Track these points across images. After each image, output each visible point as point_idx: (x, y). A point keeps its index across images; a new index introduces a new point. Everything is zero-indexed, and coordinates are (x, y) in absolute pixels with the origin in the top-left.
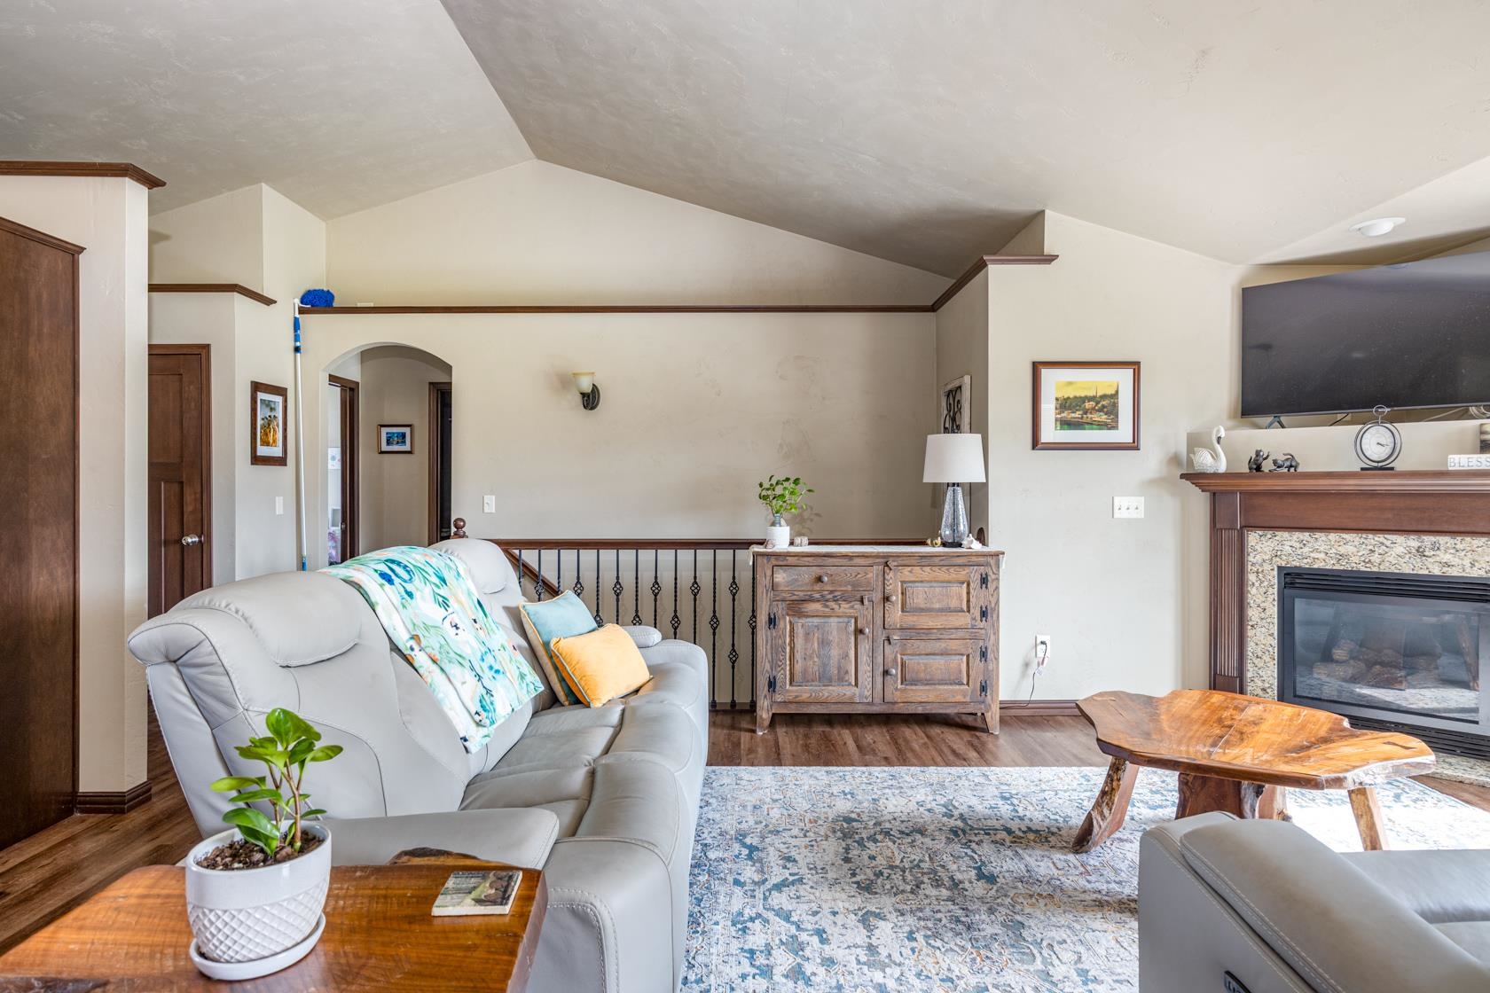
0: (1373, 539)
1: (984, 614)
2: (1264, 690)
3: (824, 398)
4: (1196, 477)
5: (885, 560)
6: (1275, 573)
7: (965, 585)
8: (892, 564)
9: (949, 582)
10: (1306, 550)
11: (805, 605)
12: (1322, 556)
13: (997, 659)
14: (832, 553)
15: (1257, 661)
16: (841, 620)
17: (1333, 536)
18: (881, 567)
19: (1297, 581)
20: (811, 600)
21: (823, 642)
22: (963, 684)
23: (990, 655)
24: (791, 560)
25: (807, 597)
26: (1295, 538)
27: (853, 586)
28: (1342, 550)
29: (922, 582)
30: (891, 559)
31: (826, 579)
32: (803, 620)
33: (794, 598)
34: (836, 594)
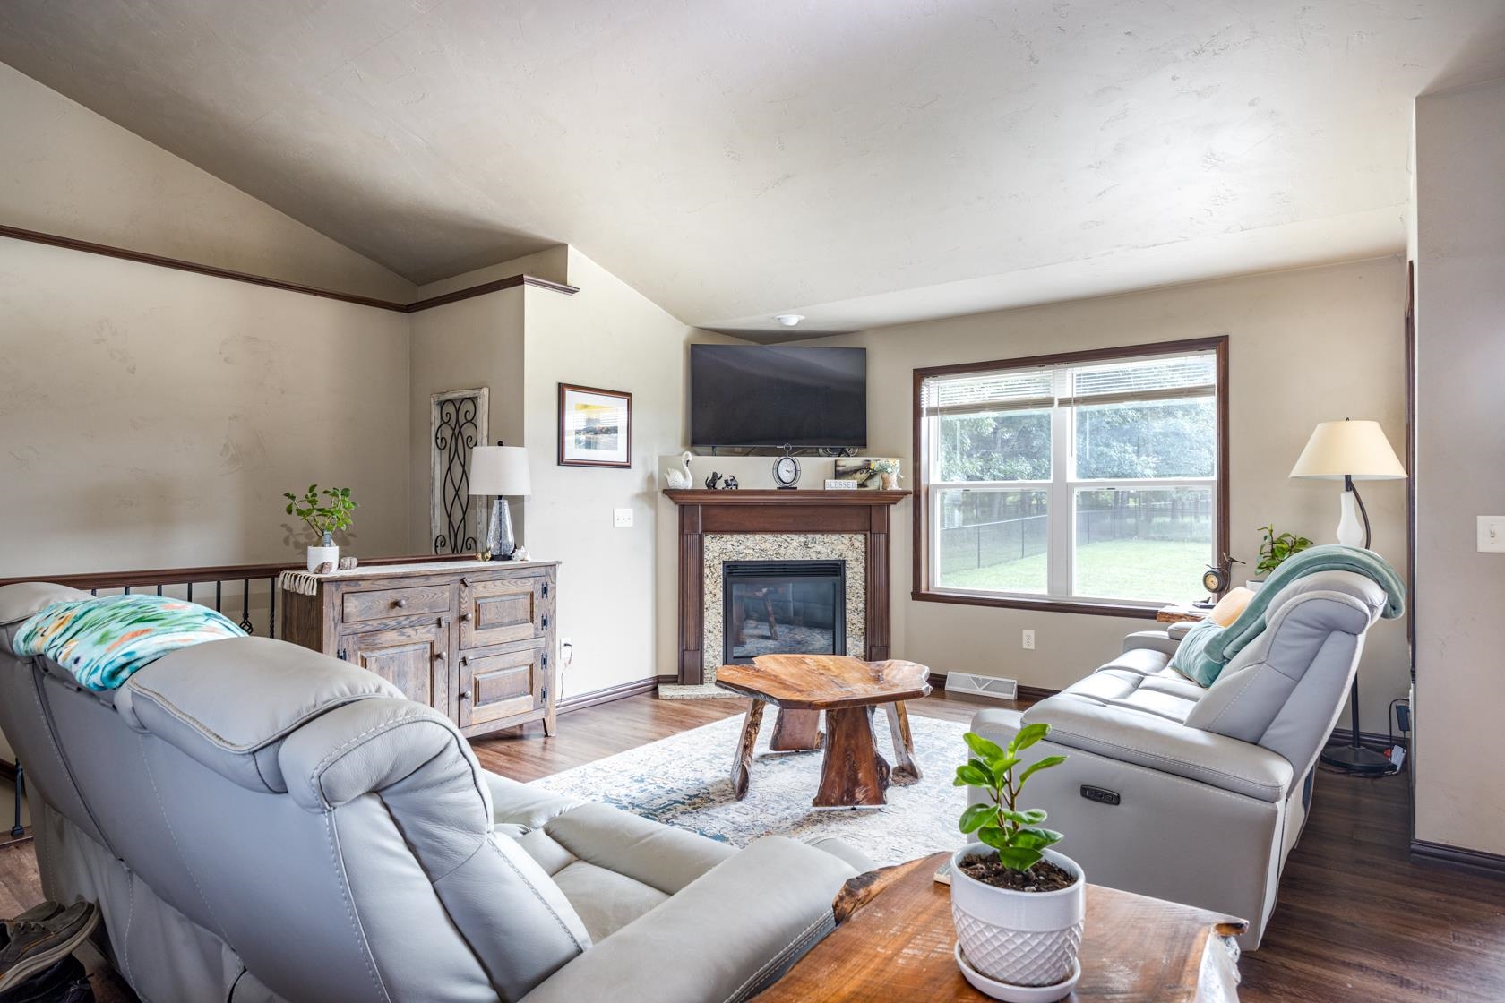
0: (781, 538)
1: (544, 622)
2: (714, 657)
3: (283, 392)
4: (671, 493)
5: (460, 577)
6: (721, 566)
7: (529, 596)
8: (468, 581)
9: (516, 594)
10: (741, 547)
11: (380, 636)
12: (751, 551)
13: (554, 664)
14: (410, 573)
15: (710, 635)
16: (416, 647)
17: (758, 537)
18: (457, 585)
19: (735, 571)
20: (386, 629)
21: (398, 675)
22: (527, 694)
23: (549, 662)
24: (364, 585)
25: (382, 626)
26: (734, 539)
27: (431, 608)
28: (763, 546)
29: (494, 596)
30: (466, 576)
31: (403, 602)
32: (376, 654)
33: (368, 628)
34: (413, 618)
